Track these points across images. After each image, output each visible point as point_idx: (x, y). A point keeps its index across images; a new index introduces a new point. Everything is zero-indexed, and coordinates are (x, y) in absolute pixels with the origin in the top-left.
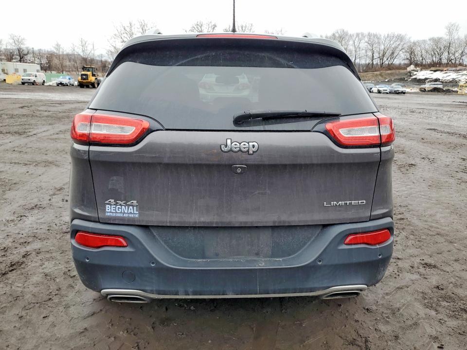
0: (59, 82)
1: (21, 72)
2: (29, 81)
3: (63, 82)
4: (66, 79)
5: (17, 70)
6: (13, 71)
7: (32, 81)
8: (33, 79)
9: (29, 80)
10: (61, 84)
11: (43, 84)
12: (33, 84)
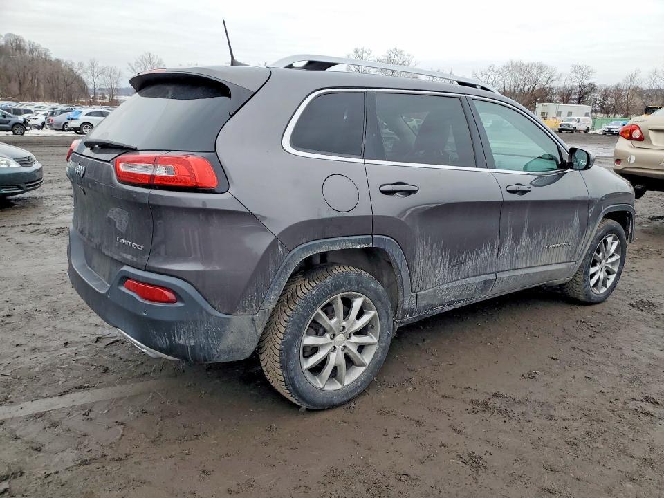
0: (607, 130)
1: (564, 116)
2: (568, 128)
3: (612, 130)
4: (619, 125)
5: (559, 114)
6: (554, 115)
7: (572, 128)
8: (573, 124)
9: (569, 126)
10: (610, 131)
11: (586, 133)
12: (572, 133)
